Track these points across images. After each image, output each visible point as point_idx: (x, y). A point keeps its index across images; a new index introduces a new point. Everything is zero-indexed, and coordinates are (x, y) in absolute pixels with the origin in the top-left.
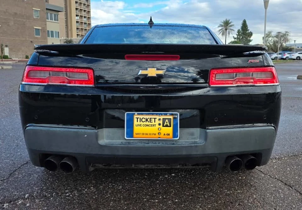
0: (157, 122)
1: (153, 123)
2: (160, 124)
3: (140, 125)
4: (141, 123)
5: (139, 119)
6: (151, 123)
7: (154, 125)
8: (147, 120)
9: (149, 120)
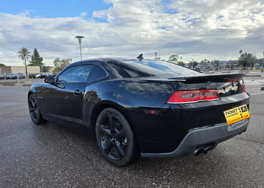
0: (238, 111)
1: (236, 112)
2: (240, 112)
3: (229, 116)
4: (230, 115)
5: (227, 113)
6: (235, 113)
7: (237, 114)
8: (232, 112)
9: (233, 111)
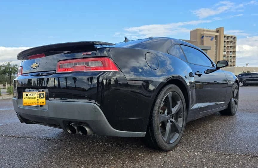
0: (36, 96)
1: (34, 97)
2: (38, 97)
3: (27, 98)
5: (26, 95)
6: (33, 97)
7: (34, 98)
8: (30, 95)
9: (31, 95)
